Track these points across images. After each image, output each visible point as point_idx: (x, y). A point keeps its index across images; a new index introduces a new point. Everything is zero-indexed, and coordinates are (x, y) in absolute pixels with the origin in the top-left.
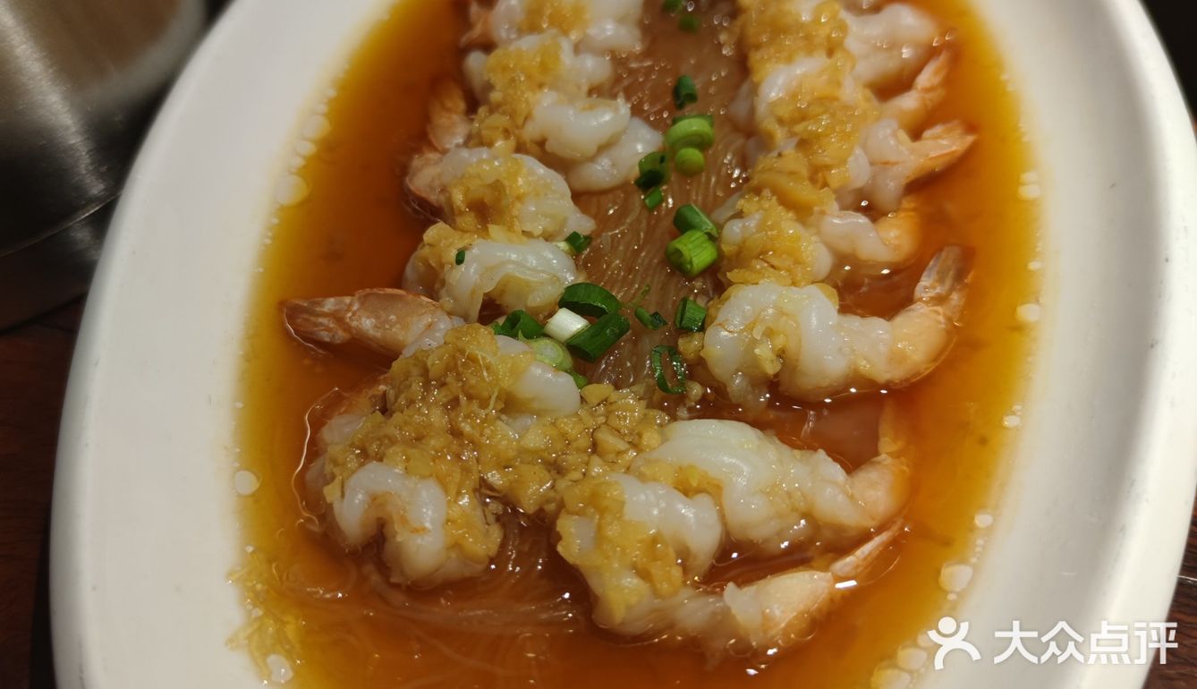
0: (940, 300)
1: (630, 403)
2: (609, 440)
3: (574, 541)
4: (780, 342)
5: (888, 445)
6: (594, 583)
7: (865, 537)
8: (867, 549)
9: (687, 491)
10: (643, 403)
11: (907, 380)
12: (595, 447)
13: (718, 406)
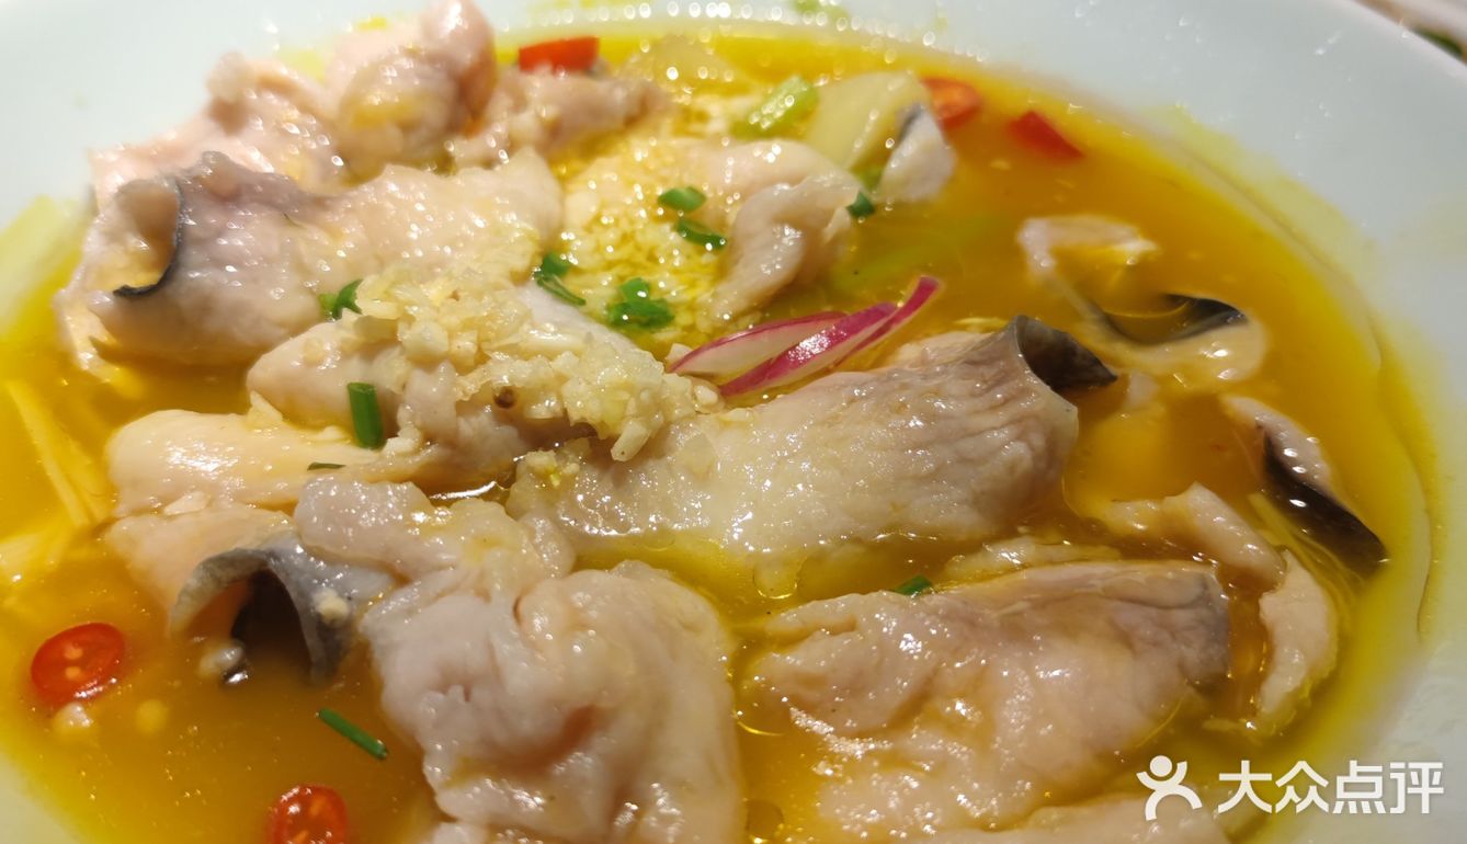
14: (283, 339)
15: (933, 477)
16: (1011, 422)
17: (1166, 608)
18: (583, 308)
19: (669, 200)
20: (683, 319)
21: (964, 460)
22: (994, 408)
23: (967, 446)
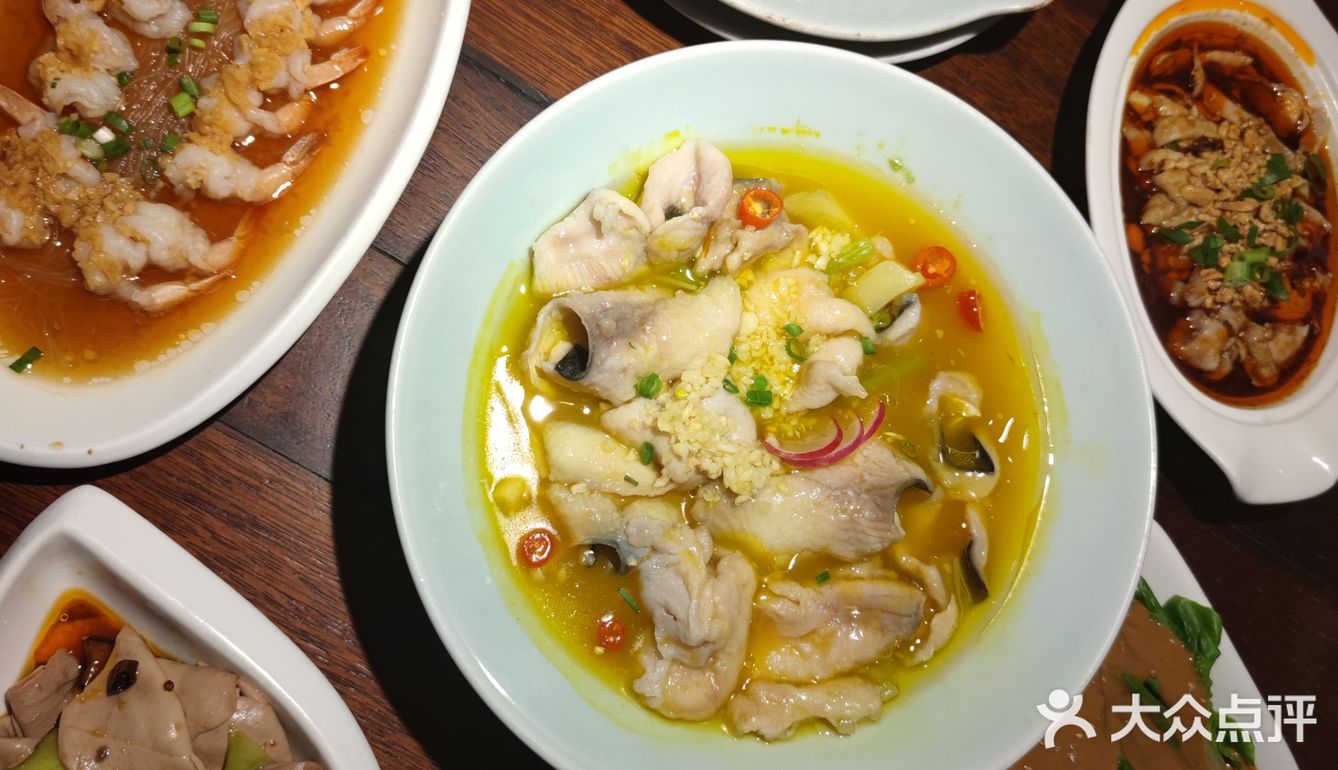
0: (293, 163)
1: (124, 186)
2: (109, 204)
3: (81, 251)
4: (200, 178)
5: (239, 232)
6: (84, 273)
7: (212, 274)
8: (206, 281)
9: (134, 239)
10: (132, 187)
11: (260, 202)
12: (102, 205)
13: (168, 195)
14: (621, 405)
15: (845, 541)
16: (880, 537)
17: (902, 616)
18: (738, 395)
19: (787, 329)
20: (776, 404)
21: (858, 540)
22: (876, 529)
23: (861, 536)
